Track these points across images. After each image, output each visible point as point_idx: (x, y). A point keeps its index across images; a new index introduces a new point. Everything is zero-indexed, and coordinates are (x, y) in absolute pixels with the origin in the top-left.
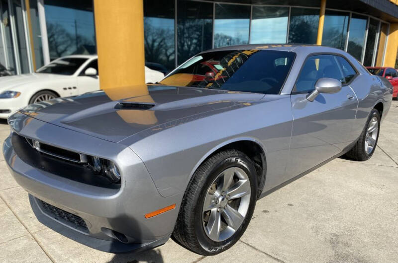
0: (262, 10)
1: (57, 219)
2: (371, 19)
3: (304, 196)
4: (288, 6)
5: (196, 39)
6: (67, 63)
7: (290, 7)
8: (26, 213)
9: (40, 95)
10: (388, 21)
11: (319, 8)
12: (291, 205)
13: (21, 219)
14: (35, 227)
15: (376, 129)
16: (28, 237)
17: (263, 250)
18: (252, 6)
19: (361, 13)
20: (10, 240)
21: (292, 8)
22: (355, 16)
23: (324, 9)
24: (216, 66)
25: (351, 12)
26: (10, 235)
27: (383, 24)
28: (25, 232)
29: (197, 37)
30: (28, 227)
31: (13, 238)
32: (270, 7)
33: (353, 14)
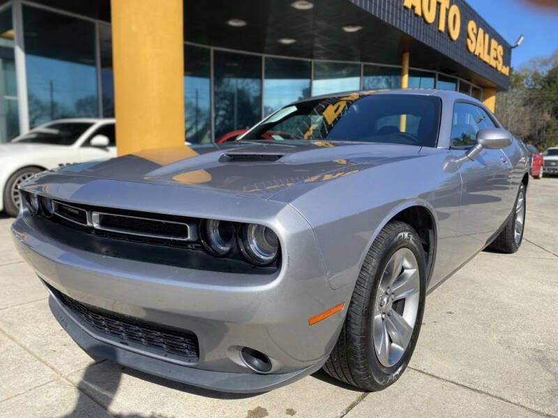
0: (325, 67)
1: (127, 344)
2: (461, 82)
3: (460, 300)
4: (358, 63)
5: (223, 109)
6: (55, 131)
7: (362, 64)
8: (42, 346)
9: (23, 173)
10: (480, 86)
11: (401, 67)
12: (450, 313)
13: (38, 355)
14: (68, 366)
15: (522, 208)
16: (61, 383)
17: (447, 378)
18: (313, 61)
19: (449, 74)
20: (30, 390)
21: (365, 66)
22: (442, 79)
23: (406, 67)
24: (274, 136)
25: (437, 73)
26: (27, 381)
27: (474, 89)
28: (53, 375)
29: (225, 107)
30: (56, 367)
31: (35, 386)
32: (336, 64)
33: (439, 75)
